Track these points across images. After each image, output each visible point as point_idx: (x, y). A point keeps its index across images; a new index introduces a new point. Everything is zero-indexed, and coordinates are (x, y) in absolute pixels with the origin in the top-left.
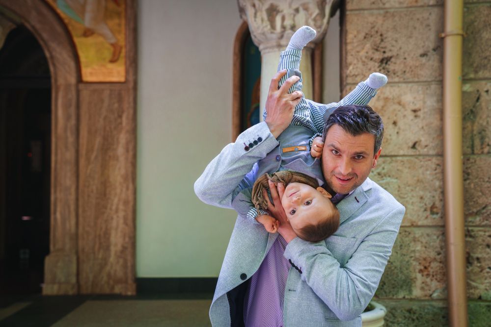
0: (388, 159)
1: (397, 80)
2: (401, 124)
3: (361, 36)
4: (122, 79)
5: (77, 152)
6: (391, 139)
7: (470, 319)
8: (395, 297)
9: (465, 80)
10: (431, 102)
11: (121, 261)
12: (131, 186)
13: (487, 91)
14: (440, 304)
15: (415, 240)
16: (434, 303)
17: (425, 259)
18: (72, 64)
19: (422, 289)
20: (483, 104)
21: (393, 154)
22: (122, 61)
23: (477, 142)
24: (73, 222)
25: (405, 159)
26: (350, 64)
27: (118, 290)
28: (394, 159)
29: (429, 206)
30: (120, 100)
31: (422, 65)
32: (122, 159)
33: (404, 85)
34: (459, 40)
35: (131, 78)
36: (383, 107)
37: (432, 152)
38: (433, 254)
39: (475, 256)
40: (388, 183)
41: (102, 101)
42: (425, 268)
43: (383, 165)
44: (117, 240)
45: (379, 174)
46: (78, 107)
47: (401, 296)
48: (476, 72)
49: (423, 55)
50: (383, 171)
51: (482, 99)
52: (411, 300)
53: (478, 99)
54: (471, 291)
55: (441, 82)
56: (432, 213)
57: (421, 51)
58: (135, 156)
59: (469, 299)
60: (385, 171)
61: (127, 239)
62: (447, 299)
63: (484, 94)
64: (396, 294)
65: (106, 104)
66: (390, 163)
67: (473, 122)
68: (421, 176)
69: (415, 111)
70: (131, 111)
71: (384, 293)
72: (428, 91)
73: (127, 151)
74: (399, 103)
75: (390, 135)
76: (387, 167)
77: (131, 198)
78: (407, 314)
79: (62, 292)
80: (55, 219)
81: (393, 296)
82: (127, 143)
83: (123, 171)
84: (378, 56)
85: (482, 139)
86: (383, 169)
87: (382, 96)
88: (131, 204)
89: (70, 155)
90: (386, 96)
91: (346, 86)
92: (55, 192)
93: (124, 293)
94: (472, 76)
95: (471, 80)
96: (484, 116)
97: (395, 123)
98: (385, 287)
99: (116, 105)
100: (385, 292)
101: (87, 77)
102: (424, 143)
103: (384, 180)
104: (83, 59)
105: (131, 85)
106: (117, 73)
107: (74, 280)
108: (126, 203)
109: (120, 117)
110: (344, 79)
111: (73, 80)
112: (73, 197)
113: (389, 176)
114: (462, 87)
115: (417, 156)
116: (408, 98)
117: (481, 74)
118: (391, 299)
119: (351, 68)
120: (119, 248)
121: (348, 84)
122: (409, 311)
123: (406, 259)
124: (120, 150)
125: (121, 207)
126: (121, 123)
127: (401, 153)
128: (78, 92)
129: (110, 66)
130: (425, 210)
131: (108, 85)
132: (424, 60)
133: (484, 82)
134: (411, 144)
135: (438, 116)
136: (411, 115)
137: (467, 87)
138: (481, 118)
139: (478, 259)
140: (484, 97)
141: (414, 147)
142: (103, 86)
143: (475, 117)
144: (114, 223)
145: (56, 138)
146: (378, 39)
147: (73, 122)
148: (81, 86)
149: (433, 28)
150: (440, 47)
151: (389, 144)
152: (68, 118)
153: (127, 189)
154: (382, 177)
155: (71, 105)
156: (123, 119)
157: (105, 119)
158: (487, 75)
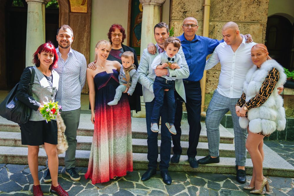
3: (177, 3)
4: (86, 12)
7: (205, 100)
9: (210, 21)
10: (200, 28)
12: (88, 53)
13: (217, 25)
18: (67, 5)
20: (216, 29)
22: (86, 4)
26: (173, 13)
30: (85, 20)
31: (197, 15)
32: (85, 42)
34: (209, 7)
35: (89, 12)
39: (209, 80)
41: (78, 20)
46: (69, 22)
49: (197, 11)
51: (215, 28)
53: (214, 27)
54: (207, 91)
55: (203, 21)
57: (197, 10)
58: (90, 42)
59: (206, 93)
63: (216, 26)
65: (80, 21)
67: (212, 35)
70: (89, 25)
73: (87, 39)
82: (87, 37)
83: (85, 47)
84: (183, 10)
91: (171, 20)
93: (85, 93)
94: (213, 20)
95: (212, 21)
96: (216, 34)
99: (83, 22)
101: (73, 11)
104: (71, 3)
105: (90, 14)
106: (84, 9)
109: (85, 26)
110: (171, 18)
111: (67, 11)
114: (209, 23)
117: (215, 19)
119: (173, 14)
121: (172, 19)
124: (85, 39)
126: (85, 29)
128: (69, 16)
129: (81, 6)
131: (81, 14)
132: (198, 13)
133: (216, 22)
135: (201, 33)
137: (211, 23)
138: (215, 34)
139: (210, 81)
140: (216, 27)
142: (79, 14)
143: (213, 34)
146: (183, 5)
148: (70, 14)
149: (201, 2)
150: (203, 9)
155: (66, 21)
156: (86, 27)
157: (79, 27)
158: (217, 20)
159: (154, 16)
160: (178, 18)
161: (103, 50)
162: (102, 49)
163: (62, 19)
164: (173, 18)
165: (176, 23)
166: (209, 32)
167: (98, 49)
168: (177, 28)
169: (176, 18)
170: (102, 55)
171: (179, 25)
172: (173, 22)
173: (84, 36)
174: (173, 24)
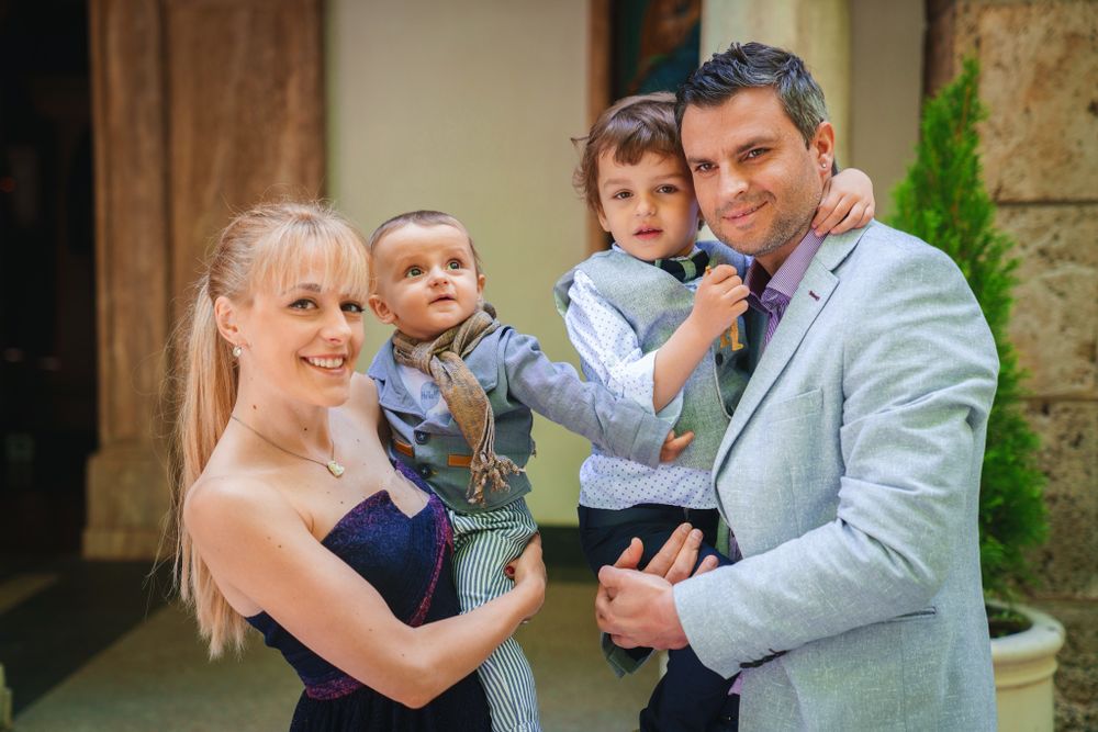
0: (1072, 211)
5: (167, 179)
6: (1081, 155)
8: (1079, 594)
21: (1085, 195)
24: (161, 368)
28: (1088, 210)
30: (280, 39)
36: (1061, 61)
40: (1067, 279)
41: (229, 41)
43: (1055, 229)
45: (1043, 252)
46: (164, 57)
50: (1055, 246)
60: (1061, 244)
64: (1083, 586)
65: (241, 49)
66: (1077, 221)
70: (312, 73)
71: (1047, 582)
73: (303, 179)
75: (1080, 143)
76: (1066, 233)
79: (133, 554)
81: (1075, 590)
82: (303, 159)
86: (1056, 237)
87: (1060, 29)
89: (147, 189)
90: (1071, 28)
92: (111, 288)
98: (1052, 566)
99: (269, 54)
100: (1052, 581)
103: (1055, 268)
109: (281, 84)
112: (157, 301)
113: (1073, 259)
118: (1068, 600)
126: (283, 104)
145: (108, 140)
147: (155, 96)
151: (1076, 168)
152: (136, 87)
154: (1051, 261)
161: (301, 303)
162: (299, 294)
165: (991, 23)
167: (250, 304)
168: (1007, 60)
170: (305, 359)
171: (1023, 38)
172: (970, 18)
173: (278, 157)
174: (972, 29)
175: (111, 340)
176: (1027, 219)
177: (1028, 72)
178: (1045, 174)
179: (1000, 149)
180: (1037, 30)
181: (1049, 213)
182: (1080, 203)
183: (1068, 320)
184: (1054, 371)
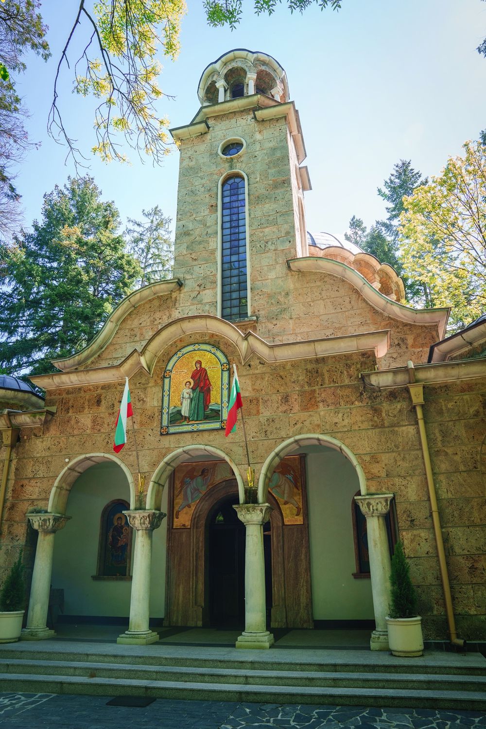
1: (418, 528)
2: (421, 544)
3: (402, 512)
4: (302, 523)
5: (284, 558)
7: (456, 623)
9: (442, 527)
10: (431, 536)
11: (306, 611)
12: (309, 574)
13: (451, 531)
14: (445, 617)
15: (432, 591)
16: (442, 617)
17: (437, 598)
18: (280, 517)
19: (437, 611)
20: (450, 536)
22: (301, 514)
23: (451, 551)
24: (283, 592)
25: (425, 558)
27: (305, 626)
29: (436, 577)
30: (302, 533)
31: (426, 522)
32: (304, 561)
33: (420, 530)
34: (437, 513)
35: (306, 523)
37: (434, 555)
38: (440, 596)
39: (456, 596)
41: (293, 534)
42: (437, 602)
44: (303, 600)
45: (416, 564)
46: (283, 537)
47: (429, 614)
48: (446, 524)
49: (426, 518)
52: (433, 616)
53: (448, 534)
54: (456, 611)
55: (433, 528)
56: (438, 580)
57: (425, 517)
58: (310, 560)
59: (455, 615)
61: (308, 600)
62: (446, 615)
65: (295, 534)
67: (448, 543)
68: (432, 565)
69: (426, 539)
70: (307, 538)
72: (430, 532)
73: (306, 557)
74: (420, 537)
77: (309, 580)
78: (432, 622)
79: (279, 627)
80: (274, 590)
82: (306, 553)
83: (305, 567)
84: (409, 519)
85: (452, 549)
87: (413, 534)
88: (309, 582)
89: (280, 559)
92: (274, 577)
93: (308, 627)
94: (445, 526)
96: (451, 541)
97: (419, 544)
98: (422, 610)
99: (300, 535)
101: (286, 523)
102: (431, 552)
104: (284, 515)
105: (307, 526)
106: (299, 520)
107: (285, 621)
108: (307, 582)
109: (302, 541)
111: (281, 525)
112: (282, 579)
114: (441, 530)
115: (429, 557)
116: (423, 535)
117: (448, 525)
120: (305, 604)
122: (433, 620)
123: (430, 598)
124: (303, 557)
125: (305, 584)
126: (303, 544)
127: (423, 556)
128: (283, 530)
129: (296, 517)
130: (435, 578)
131: (296, 526)
132: (426, 520)
133: (449, 528)
134: (426, 552)
135: (434, 541)
136: (425, 541)
137: (444, 530)
139: (457, 598)
140: (450, 534)
141: (427, 553)
142: (293, 527)
144: (302, 593)
145: (273, 551)
146: (409, 513)
147: (281, 544)
148: (284, 527)
149: (428, 509)
150: (431, 515)
151: (418, 552)
152: (278, 542)
153: (307, 575)
154: (417, 566)
155: (280, 536)
156: (304, 541)
157: (295, 542)
158: (450, 525)
159: (379, 528)
160: (406, 528)
163: (274, 534)
164: (400, 528)
165: (404, 533)
166: (443, 540)
169: (403, 528)
173: (302, 553)
174: (402, 534)
175: (274, 587)
176: (412, 560)
177: (410, 540)
178: (414, 554)
179: (408, 550)
180: (410, 534)
181: (416, 559)
182: (419, 557)
183: (420, 574)
184: (419, 581)
